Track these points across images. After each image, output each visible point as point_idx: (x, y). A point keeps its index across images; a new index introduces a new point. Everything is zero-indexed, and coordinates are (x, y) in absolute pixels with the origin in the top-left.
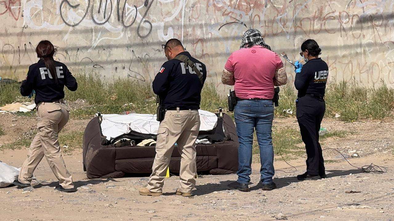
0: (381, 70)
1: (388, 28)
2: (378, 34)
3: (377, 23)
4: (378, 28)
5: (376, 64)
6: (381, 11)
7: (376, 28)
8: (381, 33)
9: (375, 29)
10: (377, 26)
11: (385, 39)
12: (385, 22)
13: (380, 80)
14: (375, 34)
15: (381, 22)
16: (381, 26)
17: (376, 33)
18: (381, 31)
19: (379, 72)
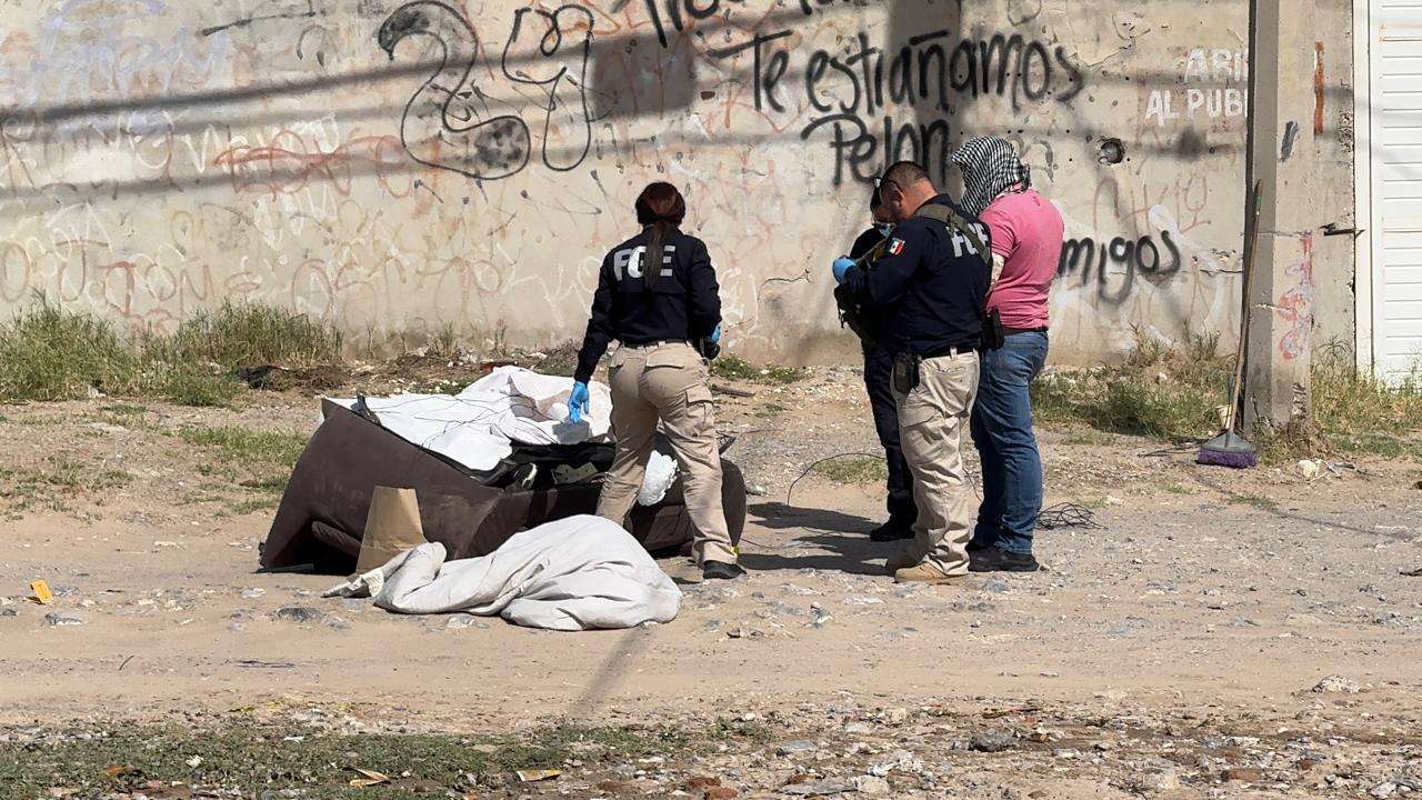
0: (34, 264)
1: (52, 146)
2: (22, 163)
3: (18, 131)
4: (21, 147)
5: (15, 249)
6: (31, 98)
7: (15, 145)
8: (31, 162)
9: (10, 150)
10: (19, 140)
11: (45, 178)
12: (42, 129)
13: (29, 291)
14: (11, 162)
15: (30, 130)
16: (31, 139)
17: (14, 161)
18: (31, 154)
19: (28, 271)
